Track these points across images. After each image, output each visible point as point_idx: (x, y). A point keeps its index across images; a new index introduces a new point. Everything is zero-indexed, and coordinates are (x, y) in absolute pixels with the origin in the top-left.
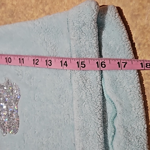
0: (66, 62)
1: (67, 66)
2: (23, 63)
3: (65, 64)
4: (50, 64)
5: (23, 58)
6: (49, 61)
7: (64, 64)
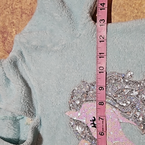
0: (101, 4)
1: (105, 4)
2: (104, 53)
3: (103, 5)
4: (103, 21)
5: (99, 53)
6: (101, 22)
7: (103, 7)
